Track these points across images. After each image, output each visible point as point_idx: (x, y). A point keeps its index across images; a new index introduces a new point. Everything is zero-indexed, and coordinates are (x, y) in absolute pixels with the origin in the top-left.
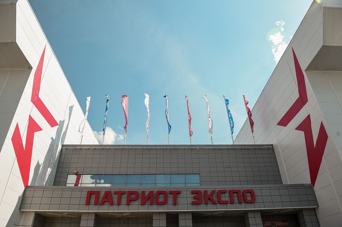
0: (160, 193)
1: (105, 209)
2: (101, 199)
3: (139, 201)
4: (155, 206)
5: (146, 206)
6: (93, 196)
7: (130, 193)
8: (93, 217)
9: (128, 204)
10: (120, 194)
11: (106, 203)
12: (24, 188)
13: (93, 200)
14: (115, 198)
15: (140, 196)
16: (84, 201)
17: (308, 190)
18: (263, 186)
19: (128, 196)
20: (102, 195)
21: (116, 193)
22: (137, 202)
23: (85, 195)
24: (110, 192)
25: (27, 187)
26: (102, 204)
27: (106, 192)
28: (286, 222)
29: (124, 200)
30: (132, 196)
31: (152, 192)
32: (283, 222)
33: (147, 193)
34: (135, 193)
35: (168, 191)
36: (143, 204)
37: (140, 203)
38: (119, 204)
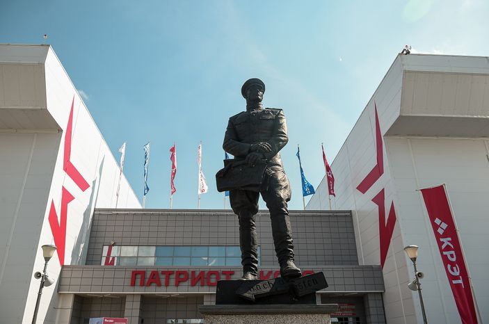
0: (211, 273)
1: (152, 291)
2: (147, 280)
3: (189, 282)
4: (206, 288)
5: (197, 287)
6: (139, 276)
7: (179, 273)
8: (139, 299)
9: (177, 285)
10: (168, 274)
11: (153, 284)
12: (60, 268)
13: (138, 281)
14: (163, 279)
15: (190, 276)
16: (128, 282)
17: (376, 273)
18: (327, 266)
19: (176, 276)
20: (148, 275)
21: (163, 273)
22: (186, 283)
23: (129, 275)
24: (157, 272)
25: (63, 266)
26: (149, 284)
27: (153, 272)
28: (353, 305)
29: (172, 281)
30: (181, 277)
31: (202, 273)
32: (349, 304)
33: (197, 273)
34: (185, 273)
35: (220, 271)
36: (193, 285)
37: (190, 284)
38: (167, 285)
